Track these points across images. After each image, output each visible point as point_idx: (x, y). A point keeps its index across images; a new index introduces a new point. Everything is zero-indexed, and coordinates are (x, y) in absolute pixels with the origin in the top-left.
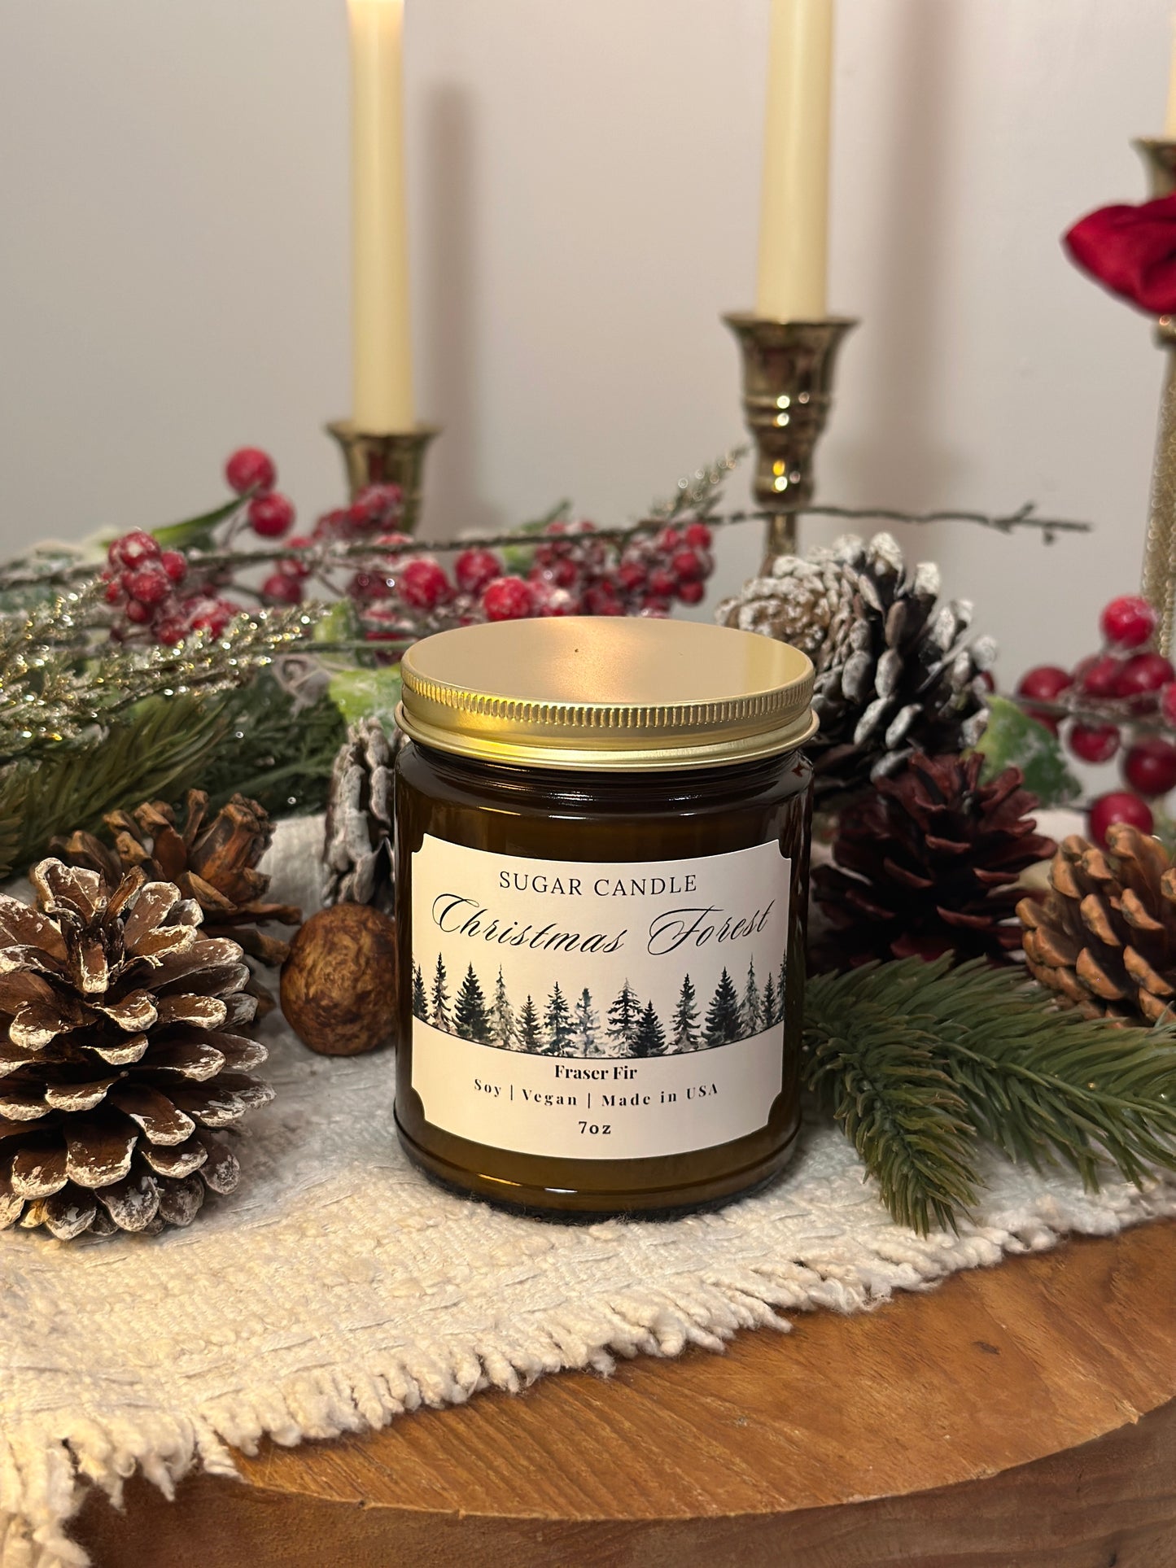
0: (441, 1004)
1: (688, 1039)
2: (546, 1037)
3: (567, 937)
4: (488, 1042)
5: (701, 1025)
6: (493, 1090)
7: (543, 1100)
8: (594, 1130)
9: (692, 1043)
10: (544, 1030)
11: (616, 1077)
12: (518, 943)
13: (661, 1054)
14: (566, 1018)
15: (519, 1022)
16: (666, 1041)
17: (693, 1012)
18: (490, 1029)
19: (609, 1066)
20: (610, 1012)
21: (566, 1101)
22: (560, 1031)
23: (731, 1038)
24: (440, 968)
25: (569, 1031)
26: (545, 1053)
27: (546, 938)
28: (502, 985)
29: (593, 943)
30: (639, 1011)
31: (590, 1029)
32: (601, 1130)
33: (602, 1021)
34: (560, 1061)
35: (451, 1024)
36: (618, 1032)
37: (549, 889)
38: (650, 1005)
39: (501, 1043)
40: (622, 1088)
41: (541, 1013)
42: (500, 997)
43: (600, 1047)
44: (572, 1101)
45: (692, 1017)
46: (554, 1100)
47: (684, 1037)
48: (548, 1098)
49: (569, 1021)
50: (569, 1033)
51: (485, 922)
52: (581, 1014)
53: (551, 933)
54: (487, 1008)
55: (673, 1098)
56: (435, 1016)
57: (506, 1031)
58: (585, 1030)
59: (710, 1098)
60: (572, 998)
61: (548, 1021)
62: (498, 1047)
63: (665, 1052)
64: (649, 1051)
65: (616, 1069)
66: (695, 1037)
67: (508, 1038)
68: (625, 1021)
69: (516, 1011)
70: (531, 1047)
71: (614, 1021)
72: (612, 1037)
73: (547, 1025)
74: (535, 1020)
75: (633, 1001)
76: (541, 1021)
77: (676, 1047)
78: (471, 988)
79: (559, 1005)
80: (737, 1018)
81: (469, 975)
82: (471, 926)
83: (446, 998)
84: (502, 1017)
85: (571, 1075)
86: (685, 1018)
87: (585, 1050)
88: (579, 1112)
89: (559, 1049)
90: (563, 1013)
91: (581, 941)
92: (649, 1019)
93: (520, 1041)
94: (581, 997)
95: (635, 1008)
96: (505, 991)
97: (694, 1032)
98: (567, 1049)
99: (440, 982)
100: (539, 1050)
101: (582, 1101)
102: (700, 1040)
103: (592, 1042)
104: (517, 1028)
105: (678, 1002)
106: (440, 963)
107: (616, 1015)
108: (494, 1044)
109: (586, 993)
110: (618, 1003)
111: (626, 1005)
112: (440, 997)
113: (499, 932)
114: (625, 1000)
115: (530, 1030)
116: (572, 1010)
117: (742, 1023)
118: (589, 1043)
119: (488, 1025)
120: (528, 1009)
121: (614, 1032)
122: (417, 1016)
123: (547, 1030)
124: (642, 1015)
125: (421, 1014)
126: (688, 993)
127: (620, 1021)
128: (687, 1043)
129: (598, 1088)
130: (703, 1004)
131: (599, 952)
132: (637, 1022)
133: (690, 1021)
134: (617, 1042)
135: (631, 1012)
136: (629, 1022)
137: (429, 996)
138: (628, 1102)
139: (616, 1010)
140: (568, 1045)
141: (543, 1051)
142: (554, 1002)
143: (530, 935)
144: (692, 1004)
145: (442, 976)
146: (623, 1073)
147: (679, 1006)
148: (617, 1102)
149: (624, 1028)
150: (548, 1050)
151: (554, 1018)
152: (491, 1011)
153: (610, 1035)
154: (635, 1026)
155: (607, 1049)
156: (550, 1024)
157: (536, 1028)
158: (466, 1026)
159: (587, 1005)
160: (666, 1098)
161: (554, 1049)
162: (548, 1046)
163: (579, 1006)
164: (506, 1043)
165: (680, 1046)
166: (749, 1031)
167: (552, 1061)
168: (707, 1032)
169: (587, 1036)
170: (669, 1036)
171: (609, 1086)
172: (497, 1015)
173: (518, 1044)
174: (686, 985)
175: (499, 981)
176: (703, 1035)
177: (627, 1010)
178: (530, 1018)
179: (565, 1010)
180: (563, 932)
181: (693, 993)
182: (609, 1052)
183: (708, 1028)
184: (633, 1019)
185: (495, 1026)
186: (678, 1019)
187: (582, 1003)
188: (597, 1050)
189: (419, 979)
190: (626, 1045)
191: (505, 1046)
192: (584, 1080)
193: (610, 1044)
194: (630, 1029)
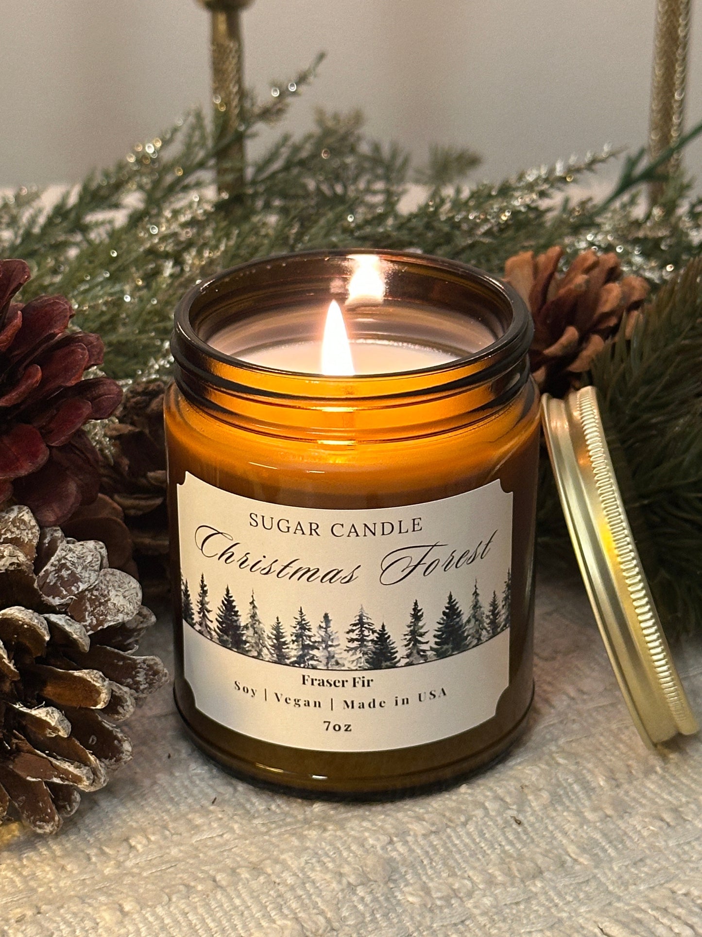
0: (204, 615)
1: (418, 653)
2: (293, 651)
3: (309, 570)
4: (245, 652)
5: (429, 641)
6: (250, 691)
7: (292, 702)
8: (337, 728)
9: (422, 656)
10: (291, 646)
11: (354, 686)
12: (267, 573)
13: (394, 666)
14: (310, 637)
15: (270, 638)
16: (398, 656)
17: (422, 631)
18: (246, 642)
19: (349, 676)
20: (348, 633)
21: (312, 704)
22: (305, 647)
23: (457, 650)
24: (203, 586)
25: (313, 648)
26: (293, 664)
27: (290, 570)
28: (254, 607)
29: (331, 576)
30: (374, 632)
31: (331, 646)
32: (343, 728)
33: (341, 640)
34: (306, 672)
35: (213, 633)
36: (355, 649)
37: (292, 530)
38: (383, 626)
39: (256, 654)
40: (361, 695)
41: (289, 632)
42: (253, 616)
43: (340, 661)
44: (318, 704)
45: (421, 635)
46: (301, 703)
47: (415, 651)
48: (297, 702)
49: (313, 639)
50: (312, 649)
51: (238, 553)
52: (323, 634)
53: (295, 567)
54: (242, 624)
55: (405, 701)
56: (201, 624)
57: (259, 644)
58: (327, 646)
59: (440, 700)
60: (314, 621)
61: (294, 638)
62: (253, 657)
63: (398, 665)
64: (384, 664)
65: (354, 679)
66: (424, 651)
67: (261, 650)
68: (362, 640)
69: (268, 630)
70: (281, 659)
71: (352, 640)
72: (351, 653)
73: (293, 641)
74: (283, 637)
75: (368, 623)
76: (288, 639)
77: (407, 660)
78: (229, 606)
79: (303, 626)
80: (464, 632)
81: (227, 595)
82: (227, 555)
83: (209, 611)
84: (256, 632)
85: (316, 683)
86: (414, 636)
87: (327, 663)
88: (324, 713)
89: (304, 662)
90: (307, 633)
91: (321, 574)
92: (383, 638)
93: (271, 654)
94: (323, 620)
95: (369, 629)
96: (257, 611)
97: (423, 647)
98: (311, 662)
99: (203, 598)
100: (288, 662)
101: (325, 705)
102: (428, 653)
103: (333, 657)
104: (269, 643)
105: (409, 623)
106: (202, 582)
107: (353, 635)
108: (249, 654)
109: (326, 616)
110: (355, 625)
111: (362, 627)
112: (203, 609)
113: (250, 563)
114: (361, 623)
115: (279, 646)
116: (314, 631)
117: (468, 636)
118: (330, 657)
119: (244, 638)
120: (277, 628)
121: (351, 649)
122: (187, 621)
123: (294, 646)
124: (376, 635)
125: (189, 620)
126: (417, 615)
127: (357, 640)
128: (416, 655)
129: (340, 695)
130: (431, 624)
131: (336, 584)
132: (372, 641)
133: (419, 638)
134: (355, 657)
135: (366, 633)
136: (365, 640)
137: (195, 607)
138: (366, 705)
139: (353, 631)
140: (312, 658)
141: (291, 663)
142: (299, 623)
143: (277, 567)
144: (420, 624)
145: (204, 593)
146: (361, 683)
147: (409, 626)
148: (356, 705)
149: (361, 646)
150: (295, 662)
151: (299, 636)
152: (246, 627)
153: (348, 651)
154: (370, 644)
155: (346, 663)
156: (296, 641)
157: (284, 643)
158: (225, 637)
159: (327, 627)
160: (400, 702)
161: (300, 662)
162: (295, 659)
163: (320, 627)
164: (259, 654)
165: (411, 659)
166: (475, 642)
167: (299, 672)
168: (435, 646)
169: (329, 652)
170: (401, 650)
171: (349, 693)
172: (250, 632)
173: (270, 656)
174: (414, 609)
175: (252, 603)
176: (432, 649)
177: (362, 631)
178: (279, 636)
179: (309, 630)
180: (305, 566)
181: (422, 615)
182: (348, 665)
183: (436, 643)
184: (368, 639)
185: (249, 639)
186: (408, 637)
187: (323, 625)
188: (337, 663)
189: (187, 591)
190: (363, 660)
191: (259, 657)
192: (327, 687)
193: (348, 659)
194: (366, 646)
